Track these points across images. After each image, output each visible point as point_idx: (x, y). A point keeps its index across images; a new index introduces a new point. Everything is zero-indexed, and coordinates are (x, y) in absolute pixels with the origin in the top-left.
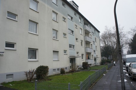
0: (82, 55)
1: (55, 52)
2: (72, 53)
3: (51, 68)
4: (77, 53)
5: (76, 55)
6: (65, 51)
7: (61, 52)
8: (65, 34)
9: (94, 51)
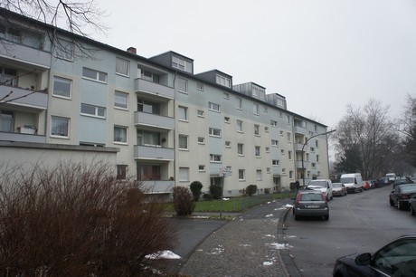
0: (291, 172)
1: (259, 171)
2: (276, 170)
3: (259, 187)
4: (283, 170)
5: (281, 173)
6: (268, 169)
7: (264, 171)
8: (267, 149)
9: (313, 165)
